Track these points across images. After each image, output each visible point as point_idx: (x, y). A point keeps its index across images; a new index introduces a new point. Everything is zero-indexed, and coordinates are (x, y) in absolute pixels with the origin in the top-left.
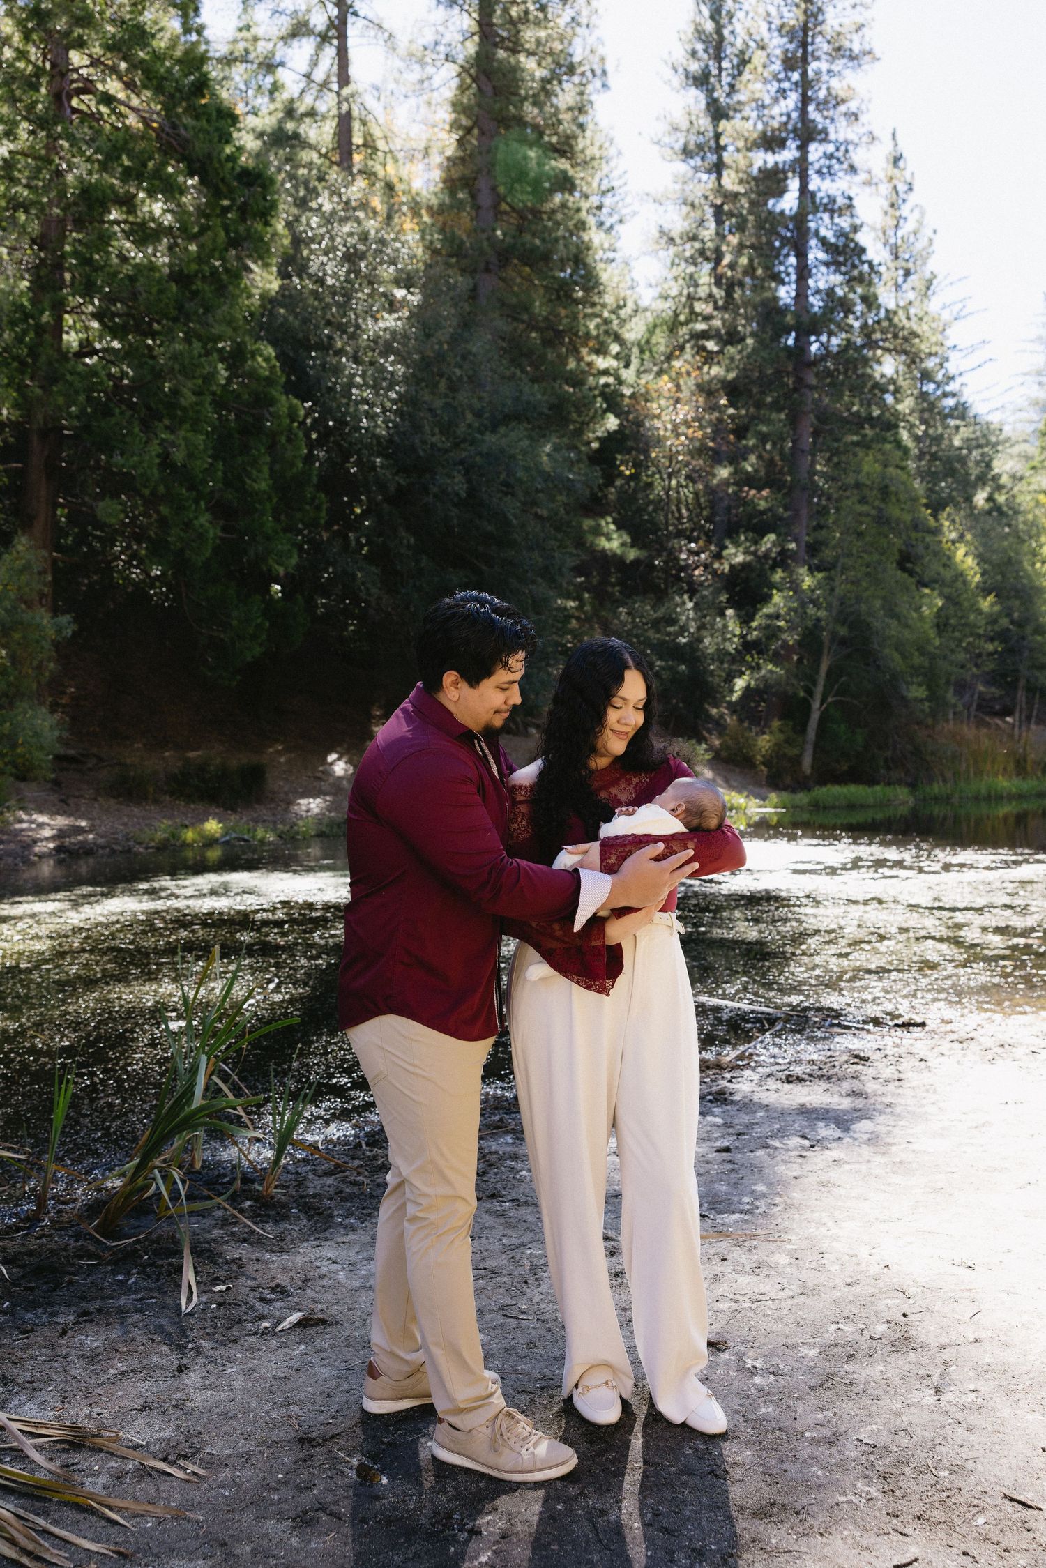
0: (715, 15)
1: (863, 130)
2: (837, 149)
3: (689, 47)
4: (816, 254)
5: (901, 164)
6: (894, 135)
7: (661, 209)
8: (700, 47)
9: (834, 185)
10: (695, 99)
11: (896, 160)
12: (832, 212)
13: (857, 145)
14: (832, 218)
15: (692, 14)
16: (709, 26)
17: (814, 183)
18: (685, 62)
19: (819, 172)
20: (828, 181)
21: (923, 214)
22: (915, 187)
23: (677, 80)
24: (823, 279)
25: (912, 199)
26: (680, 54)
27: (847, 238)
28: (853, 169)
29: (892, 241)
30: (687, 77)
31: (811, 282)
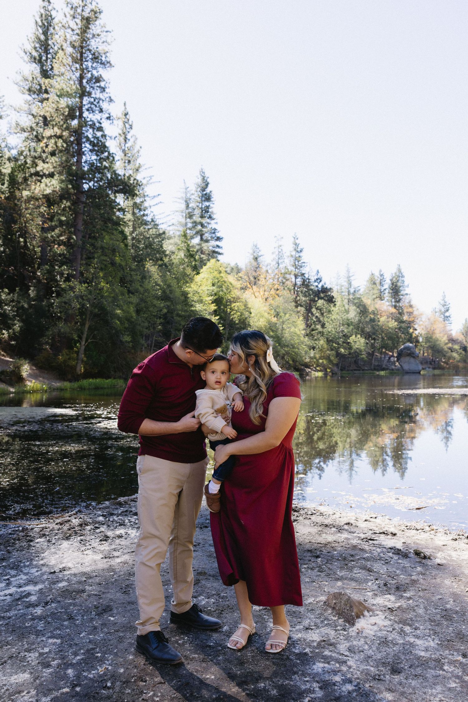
0: (45, 33)
1: (106, 95)
2: (95, 100)
3: (33, 45)
4: (87, 147)
5: (128, 116)
6: (125, 104)
7: (18, 114)
8: (37, 45)
9: (94, 117)
10: (35, 69)
11: (126, 114)
12: (94, 129)
13: (103, 101)
14: (93, 131)
15: (34, 30)
16: (42, 37)
17: (86, 114)
18: (30, 51)
19: (88, 110)
20: (92, 114)
21: (136, 139)
22: (133, 128)
23: (27, 58)
24: (89, 157)
25: (132, 132)
26: (29, 47)
27: (98, 140)
28: (101, 111)
29: (123, 148)
30: (31, 57)
31: (84, 157)
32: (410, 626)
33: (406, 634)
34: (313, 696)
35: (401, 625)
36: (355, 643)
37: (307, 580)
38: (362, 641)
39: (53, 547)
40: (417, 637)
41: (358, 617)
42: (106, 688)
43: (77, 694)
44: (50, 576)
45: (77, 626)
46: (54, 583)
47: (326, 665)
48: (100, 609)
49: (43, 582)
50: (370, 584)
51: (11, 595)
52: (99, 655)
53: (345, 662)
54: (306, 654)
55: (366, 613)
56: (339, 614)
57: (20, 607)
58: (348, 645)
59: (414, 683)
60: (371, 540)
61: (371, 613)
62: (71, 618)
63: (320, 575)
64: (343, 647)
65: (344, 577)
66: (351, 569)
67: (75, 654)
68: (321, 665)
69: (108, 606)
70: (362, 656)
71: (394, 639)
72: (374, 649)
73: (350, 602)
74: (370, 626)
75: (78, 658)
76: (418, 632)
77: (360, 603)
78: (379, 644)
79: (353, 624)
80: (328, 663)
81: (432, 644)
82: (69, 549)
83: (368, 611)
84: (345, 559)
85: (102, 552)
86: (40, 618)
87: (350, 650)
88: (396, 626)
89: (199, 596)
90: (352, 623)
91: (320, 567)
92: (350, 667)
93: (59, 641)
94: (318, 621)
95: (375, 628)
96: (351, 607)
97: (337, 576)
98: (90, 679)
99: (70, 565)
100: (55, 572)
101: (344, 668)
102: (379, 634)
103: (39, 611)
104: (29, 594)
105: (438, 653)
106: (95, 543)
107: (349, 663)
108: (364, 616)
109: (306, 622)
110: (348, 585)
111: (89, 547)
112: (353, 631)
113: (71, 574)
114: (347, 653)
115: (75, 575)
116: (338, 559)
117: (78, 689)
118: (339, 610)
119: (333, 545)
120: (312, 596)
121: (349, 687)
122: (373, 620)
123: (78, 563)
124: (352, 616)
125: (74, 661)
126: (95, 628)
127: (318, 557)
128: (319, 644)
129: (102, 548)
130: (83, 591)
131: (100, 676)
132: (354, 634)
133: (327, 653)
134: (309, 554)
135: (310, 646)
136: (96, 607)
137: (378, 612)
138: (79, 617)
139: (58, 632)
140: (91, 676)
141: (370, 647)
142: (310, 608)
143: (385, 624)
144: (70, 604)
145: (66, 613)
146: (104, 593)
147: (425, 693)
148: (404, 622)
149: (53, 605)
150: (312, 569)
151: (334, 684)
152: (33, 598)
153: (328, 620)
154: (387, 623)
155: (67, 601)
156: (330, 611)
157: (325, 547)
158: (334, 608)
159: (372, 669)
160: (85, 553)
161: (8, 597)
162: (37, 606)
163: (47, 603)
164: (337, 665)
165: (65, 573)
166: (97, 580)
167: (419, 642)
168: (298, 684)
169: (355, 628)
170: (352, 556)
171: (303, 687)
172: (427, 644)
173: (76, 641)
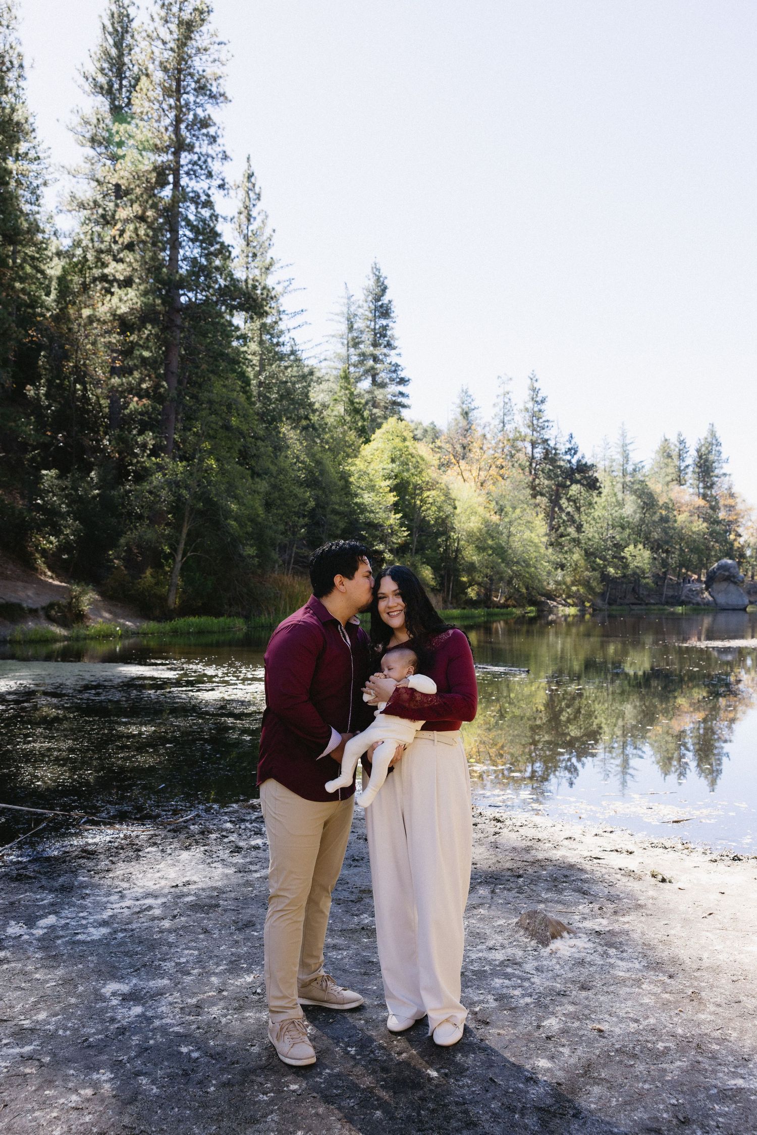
0: (118, 45)
1: (219, 149)
2: (199, 158)
3: (98, 65)
4: (185, 232)
5: (253, 180)
6: (248, 159)
7: (75, 180)
8: (106, 65)
9: (198, 184)
10: (102, 103)
11: (250, 176)
12: (197, 204)
13: (213, 158)
14: (197, 208)
15: (100, 40)
16: (114, 52)
17: (184, 181)
18: (94, 75)
19: (187, 173)
20: (194, 182)
21: (267, 216)
22: (262, 198)
23: (88, 87)
24: (190, 250)
25: (260, 206)
26: (92, 68)
27: (205, 224)
28: (210, 175)
29: (245, 232)
30: (95, 86)
31: (181, 252)
32: (616, 948)
33: (608, 956)
34: (486, 1006)
35: (605, 948)
36: (545, 963)
37: (501, 901)
38: (554, 961)
39: (169, 857)
40: (622, 959)
41: (554, 937)
42: (255, 993)
43: (225, 998)
44: (172, 890)
45: (215, 939)
46: (179, 897)
47: (507, 981)
48: (240, 924)
49: (165, 896)
50: (581, 907)
51: (128, 908)
52: (245, 966)
53: (529, 979)
54: (485, 971)
55: (565, 934)
56: (532, 935)
57: (143, 920)
58: (536, 964)
59: (602, 998)
60: (596, 858)
61: (572, 935)
62: (206, 931)
63: (518, 897)
64: (529, 967)
65: (550, 899)
66: (560, 892)
67: (218, 965)
68: (501, 981)
69: (250, 922)
70: (550, 974)
71: (593, 960)
72: (567, 968)
73: (547, 922)
74: (567, 948)
75: (221, 968)
76: (625, 954)
77: (559, 923)
78: (574, 965)
79: (547, 945)
80: (509, 979)
81: (637, 966)
82: (191, 861)
83: (568, 933)
84: (555, 879)
85: (235, 865)
86: (170, 931)
87: (537, 969)
88: (600, 949)
89: (361, 914)
90: (545, 943)
91: (520, 887)
92: (533, 984)
93: (196, 953)
94: (506, 942)
95: (573, 950)
96: (546, 926)
97: (540, 898)
98: (237, 986)
99: (195, 878)
100: (177, 886)
101: (526, 984)
102: (577, 955)
103: (166, 924)
104: (150, 908)
105: (640, 974)
106: (224, 854)
107: (532, 980)
108: (562, 937)
109: (490, 943)
110: (552, 907)
111: (217, 859)
112: (545, 951)
113: (199, 889)
114: (534, 972)
115: (203, 889)
116: (546, 880)
117: (225, 993)
118: (533, 930)
119: (543, 863)
120: (504, 918)
121: (528, 1000)
122: (573, 942)
123: (205, 877)
124: (546, 936)
125: (217, 971)
126: (237, 942)
127: (520, 876)
128: (502, 962)
129: (235, 860)
130: (218, 906)
131: (249, 983)
132: (545, 954)
133: (509, 970)
134: (509, 873)
135: (491, 964)
136: (235, 922)
137: (580, 935)
138: (216, 931)
139: (194, 944)
140: (239, 984)
141: (562, 967)
142: (498, 930)
143: (586, 946)
144: (204, 918)
145: (199, 926)
146: (243, 908)
147: (612, 1007)
148: (611, 945)
149: (182, 919)
150: (509, 890)
151: (512, 997)
152: (157, 912)
153: (518, 941)
154: (590, 945)
155: (198, 915)
156: (522, 933)
157: (531, 865)
158: (527, 929)
159: (558, 985)
160: (213, 865)
161: (126, 910)
162: (163, 919)
163: (174, 917)
164: (519, 981)
165: (190, 887)
166: (233, 895)
167: (620, 963)
168: (471, 996)
169: (548, 950)
170: (566, 876)
171: (476, 999)
172: (631, 965)
173: (216, 952)
